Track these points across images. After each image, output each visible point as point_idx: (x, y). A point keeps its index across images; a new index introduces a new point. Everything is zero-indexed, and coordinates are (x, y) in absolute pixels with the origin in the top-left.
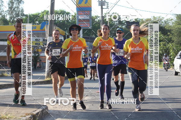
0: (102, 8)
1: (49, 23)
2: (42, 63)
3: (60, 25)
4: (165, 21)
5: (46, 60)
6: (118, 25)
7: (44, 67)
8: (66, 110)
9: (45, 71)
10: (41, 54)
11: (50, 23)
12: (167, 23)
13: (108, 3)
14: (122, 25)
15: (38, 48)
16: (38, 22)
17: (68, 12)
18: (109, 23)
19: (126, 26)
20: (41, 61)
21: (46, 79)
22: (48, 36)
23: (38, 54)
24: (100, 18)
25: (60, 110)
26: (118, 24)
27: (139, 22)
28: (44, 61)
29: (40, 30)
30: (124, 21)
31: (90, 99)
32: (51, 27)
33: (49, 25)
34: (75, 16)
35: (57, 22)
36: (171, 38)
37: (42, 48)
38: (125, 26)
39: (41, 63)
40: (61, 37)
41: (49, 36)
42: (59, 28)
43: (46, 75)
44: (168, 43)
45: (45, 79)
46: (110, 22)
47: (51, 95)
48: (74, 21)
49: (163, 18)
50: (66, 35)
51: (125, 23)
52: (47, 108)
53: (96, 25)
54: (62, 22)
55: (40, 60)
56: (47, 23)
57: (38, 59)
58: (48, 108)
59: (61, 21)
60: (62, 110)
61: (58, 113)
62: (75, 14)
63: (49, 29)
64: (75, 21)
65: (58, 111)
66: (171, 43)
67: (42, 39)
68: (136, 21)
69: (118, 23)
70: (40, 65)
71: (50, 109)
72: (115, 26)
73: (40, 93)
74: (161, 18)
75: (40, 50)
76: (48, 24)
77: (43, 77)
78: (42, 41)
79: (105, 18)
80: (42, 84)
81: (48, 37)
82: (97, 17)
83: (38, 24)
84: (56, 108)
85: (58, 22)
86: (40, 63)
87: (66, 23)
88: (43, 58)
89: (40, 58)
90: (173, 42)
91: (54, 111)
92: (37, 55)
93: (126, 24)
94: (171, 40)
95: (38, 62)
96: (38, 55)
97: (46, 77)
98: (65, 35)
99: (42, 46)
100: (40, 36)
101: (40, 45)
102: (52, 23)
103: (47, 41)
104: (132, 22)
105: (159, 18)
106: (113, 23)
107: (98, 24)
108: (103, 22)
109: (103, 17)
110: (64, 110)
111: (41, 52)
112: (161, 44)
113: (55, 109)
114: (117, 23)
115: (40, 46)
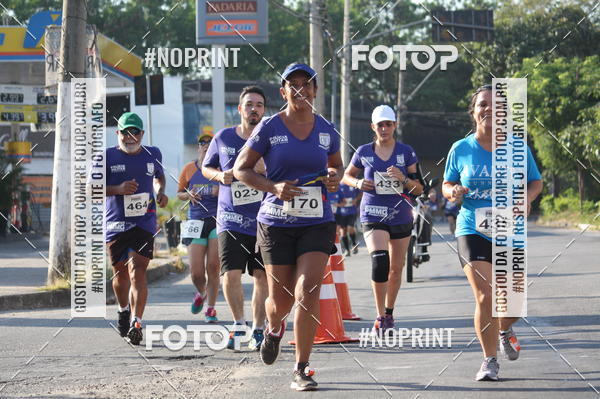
1: (64, 16)
2: (36, 208)
3: (116, 27)
5: (50, 196)
6: (393, 27)
7: (44, 229)
9: (46, 247)
10: (26, 166)
11: (68, 17)
14: (412, 28)
15: (15, 135)
16: (11, 13)
18: (352, 16)
19: (429, 32)
20: (29, 198)
21: (53, 282)
22: (60, 77)
23: (14, 163)
26: (393, 22)
27: (491, 13)
28: (44, 200)
29: (21, 50)
30: (420, 6)
31: (257, 375)
32: (76, 36)
33: (64, 24)
35: (106, 13)
37: (31, 137)
38: (424, 30)
39: (29, 210)
40: (125, 85)
41: (67, 79)
42: (112, 41)
43: (50, 262)
45: (49, 281)
46: (355, 11)
47: (74, 358)
48: (184, 6)
50: (144, 76)
51: (424, 16)
53: (290, 28)
54: (130, 12)
55: (26, 196)
56: (55, 17)
57: (15, 189)
59: (124, 10)
63: (67, 47)
64: (190, 9)
67: (35, 95)
68: (478, 8)
69: (391, 16)
70: (24, 216)
72: (377, 31)
73: (22, 352)
75: (23, 148)
76: (59, 21)
77: (39, 275)
78: (35, 102)
80: (35, 308)
81: (61, 85)
83: (12, 22)
85: (110, 11)
86: (25, 207)
87: (146, 17)
88: (39, 183)
89: (24, 185)
92: (9, 168)
93: (428, 23)
95: (16, 202)
96: (17, 170)
97: (53, 275)
98: (141, 73)
99: (33, 129)
100: (23, 80)
101: (22, 120)
102: (77, 18)
103: (56, 102)
104: (458, 12)
106: (367, 15)
107: (300, 24)
108: (320, 12)
111: (28, 156)
114: (387, 19)
115: (23, 128)
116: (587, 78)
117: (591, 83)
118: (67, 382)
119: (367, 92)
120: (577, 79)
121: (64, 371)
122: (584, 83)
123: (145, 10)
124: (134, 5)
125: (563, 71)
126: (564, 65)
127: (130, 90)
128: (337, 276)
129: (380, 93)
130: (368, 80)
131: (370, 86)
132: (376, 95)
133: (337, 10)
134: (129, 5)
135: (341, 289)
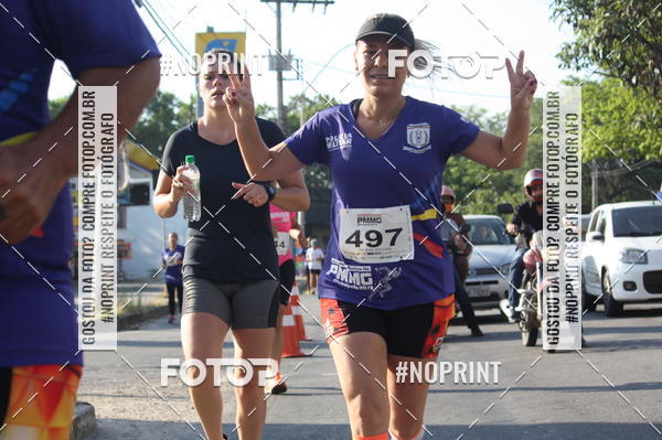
0: (280, 79)
4: (489, 121)
8: (156, 419)
12: (497, 127)
13: (300, 64)
17: (170, 92)
24: (276, 112)
25: (138, 418)
34: (190, 108)
36: (510, 177)
40: (146, 176)
44: (501, 194)
47: (107, 367)
49: (484, 111)
52: (92, 411)
54: (150, 126)
58: (96, 413)
59: (146, 124)
60: (144, 419)
61: (128, 429)
62: (192, 98)
65: (130, 421)
66: (512, 194)
71: (103, 417)
74: (477, 110)
79: (292, 113)
82: (264, 109)
84: (124, 411)
87: (162, 129)
90: (515, 192)
91: (117, 421)
94: (510, 184)
98: (157, 168)
105: (471, 110)
109: (283, 109)
110: (150, 419)
112: (478, 196)
113: (121, 416)
116: (470, 171)
117: (473, 175)
118: (103, 384)
119: (317, 181)
120: (463, 172)
121: (100, 376)
122: (468, 175)
123: (161, 124)
124: (154, 121)
125: (453, 166)
126: (455, 162)
127: (149, 180)
128: (294, 310)
129: (326, 182)
130: (317, 173)
131: (319, 177)
132: (322, 183)
133: (295, 124)
134: (150, 121)
135: (298, 319)
